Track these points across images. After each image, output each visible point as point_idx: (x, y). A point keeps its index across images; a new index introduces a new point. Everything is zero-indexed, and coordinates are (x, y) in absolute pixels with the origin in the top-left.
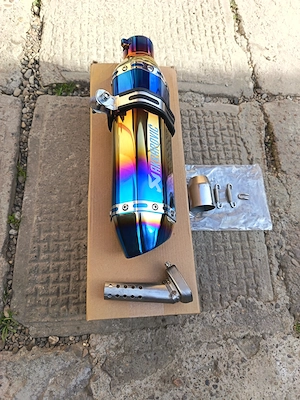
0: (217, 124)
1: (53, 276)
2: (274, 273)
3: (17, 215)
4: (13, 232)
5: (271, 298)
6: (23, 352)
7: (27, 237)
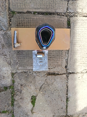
0: (59, 61)
1: (23, 22)
2: (24, 70)
3: (36, 13)
4: (32, 13)
5: (19, 69)
6: (8, 17)
7: (31, 16)
